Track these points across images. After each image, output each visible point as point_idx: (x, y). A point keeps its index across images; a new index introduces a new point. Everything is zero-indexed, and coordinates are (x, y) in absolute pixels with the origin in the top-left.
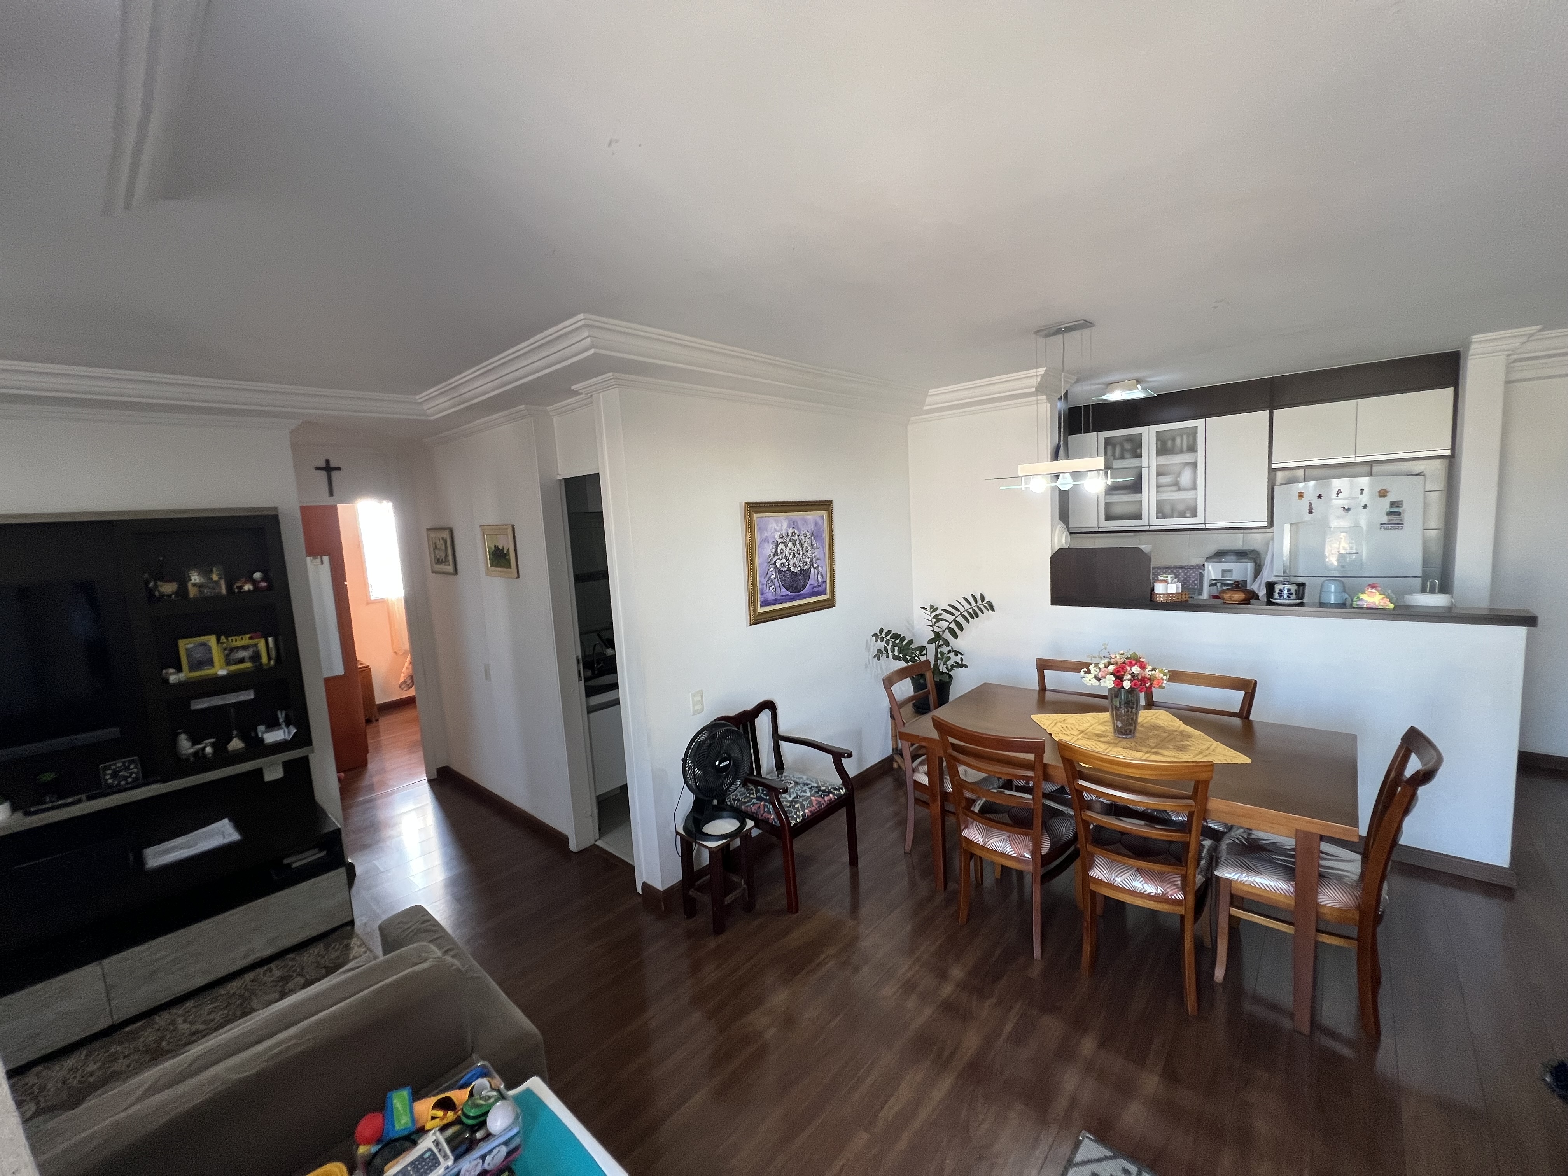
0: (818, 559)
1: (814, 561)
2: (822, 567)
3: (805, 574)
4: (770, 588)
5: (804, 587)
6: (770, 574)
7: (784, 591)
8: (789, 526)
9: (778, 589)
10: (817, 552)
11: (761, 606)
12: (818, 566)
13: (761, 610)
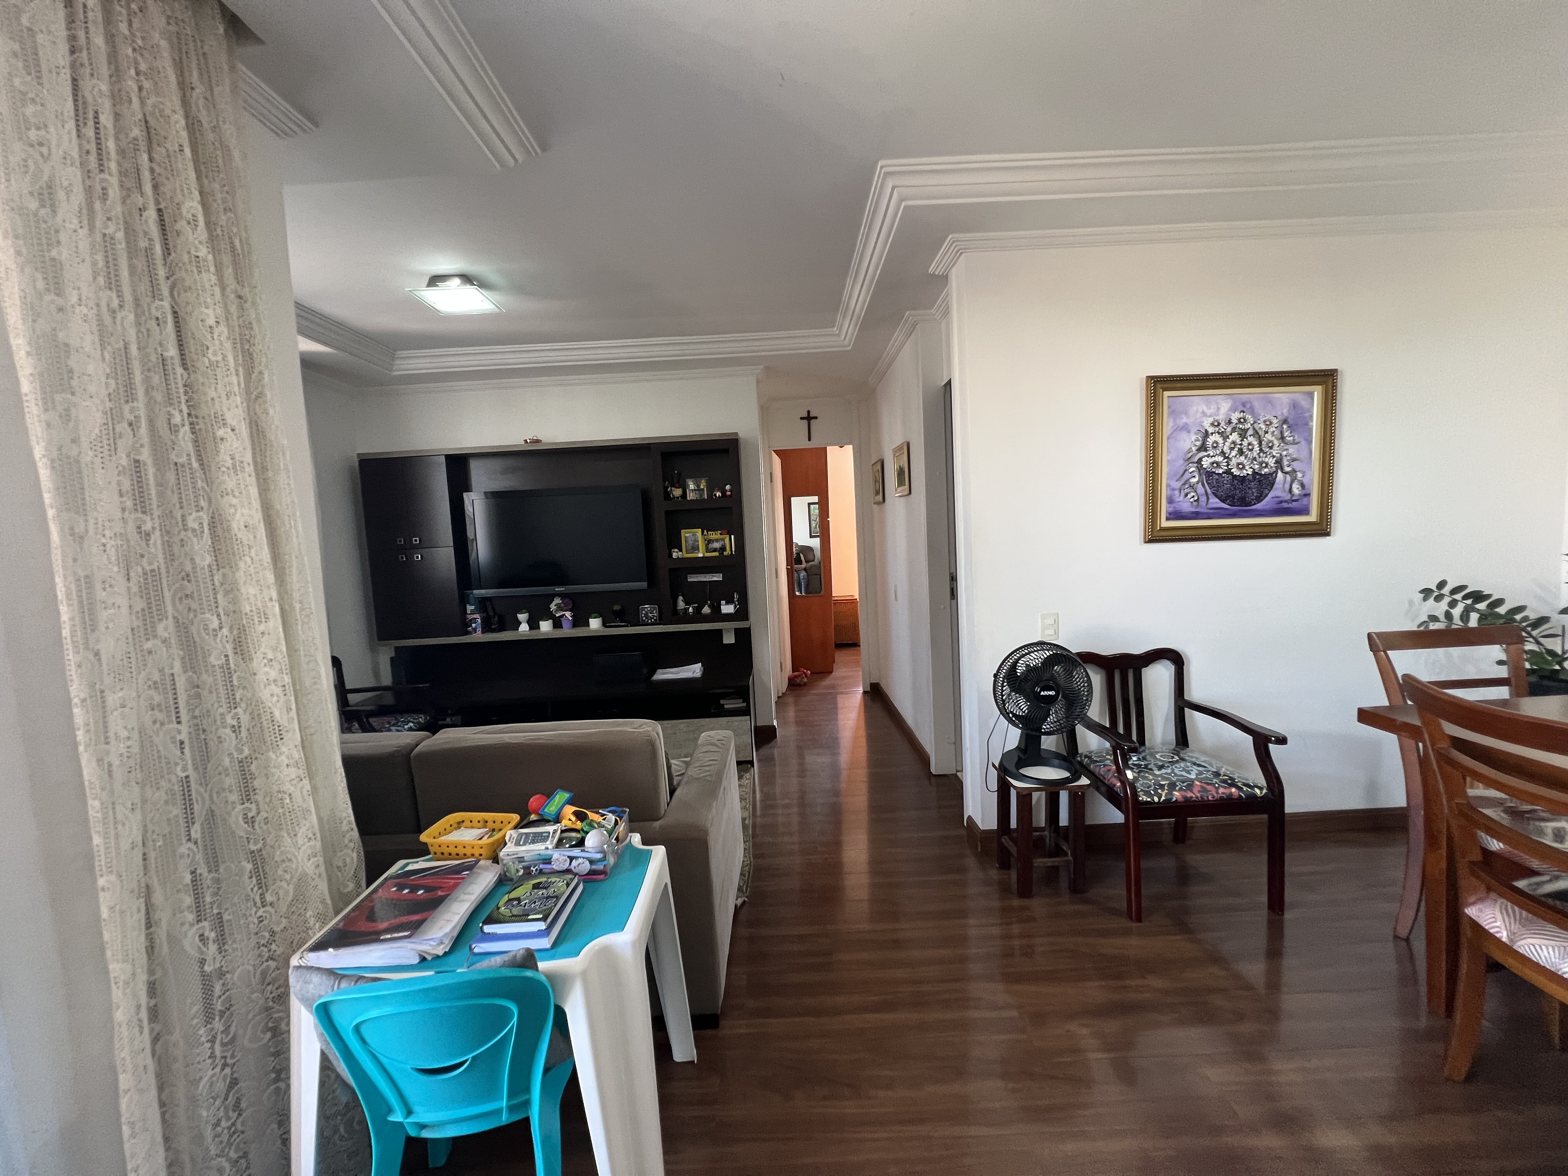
0: (1294, 460)
1: (1285, 463)
2: (1304, 473)
3: (1264, 482)
4: (1186, 495)
5: (1259, 499)
6: (1187, 476)
7: (1215, 502)
8: (1233, 409)
9: (1203, 499)
10: (1292, 450)
11: (1168, 519)
12: (1294, 471)
13: (1166, 524)
